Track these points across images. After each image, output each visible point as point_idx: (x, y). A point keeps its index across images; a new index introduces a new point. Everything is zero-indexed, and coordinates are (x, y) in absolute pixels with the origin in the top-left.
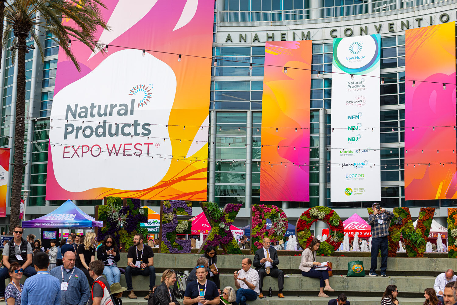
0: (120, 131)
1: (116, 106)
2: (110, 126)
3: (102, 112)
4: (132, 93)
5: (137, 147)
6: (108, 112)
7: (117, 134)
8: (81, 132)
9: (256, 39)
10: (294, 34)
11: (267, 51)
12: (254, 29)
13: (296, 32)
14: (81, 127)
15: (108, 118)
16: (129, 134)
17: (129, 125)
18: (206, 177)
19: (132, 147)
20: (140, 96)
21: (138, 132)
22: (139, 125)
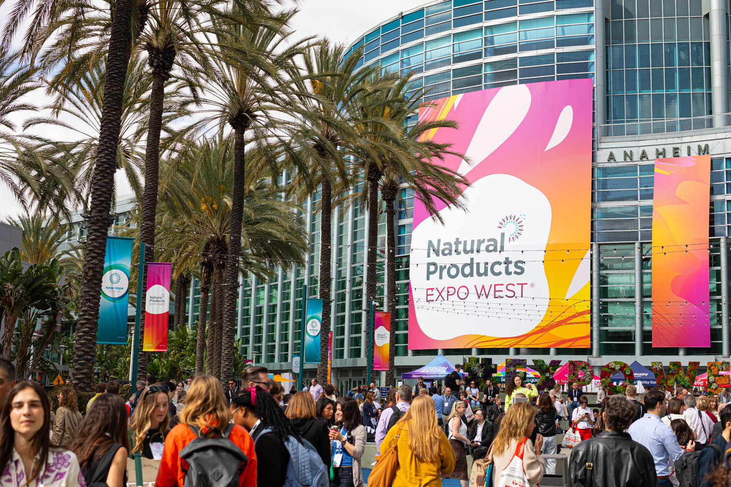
0: (490, 269)
1: (483, 241)
2: (478, 264)
3: (468, 248)
4: (501, 226)
5: (510, 287)
6: (475, 248)
7: (486, 274)
8: (445, 272)
9: (644, 156)
10: (689, 148)
11: (656, 170)
12: (641, 143)
13: (691, 145)
14: (445, 266)
15: (474, 255)
16: (500, 273)
17: (499, 263)
18: (589, 320)
19: (503, 288)
20: (510, 229)
21: (510, 271)
22: (511, 262)
